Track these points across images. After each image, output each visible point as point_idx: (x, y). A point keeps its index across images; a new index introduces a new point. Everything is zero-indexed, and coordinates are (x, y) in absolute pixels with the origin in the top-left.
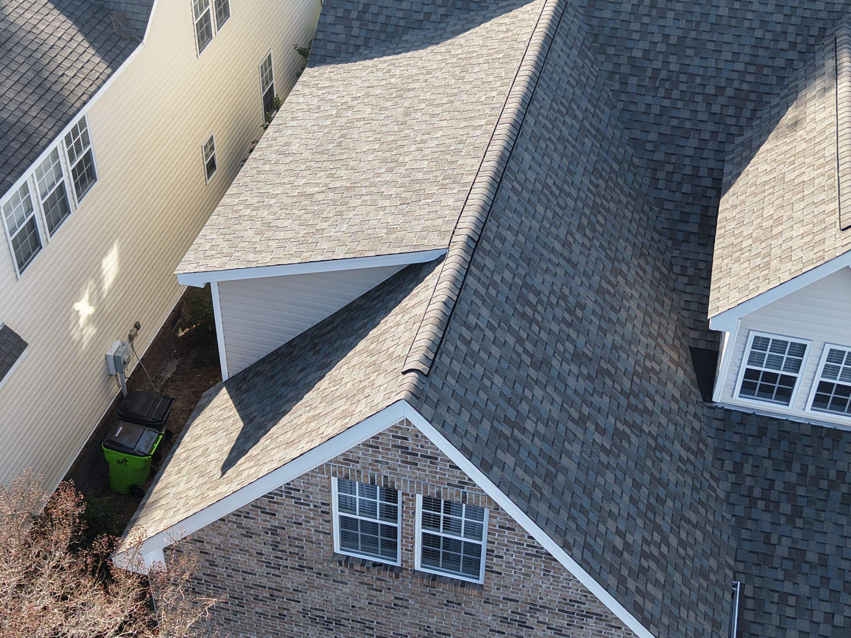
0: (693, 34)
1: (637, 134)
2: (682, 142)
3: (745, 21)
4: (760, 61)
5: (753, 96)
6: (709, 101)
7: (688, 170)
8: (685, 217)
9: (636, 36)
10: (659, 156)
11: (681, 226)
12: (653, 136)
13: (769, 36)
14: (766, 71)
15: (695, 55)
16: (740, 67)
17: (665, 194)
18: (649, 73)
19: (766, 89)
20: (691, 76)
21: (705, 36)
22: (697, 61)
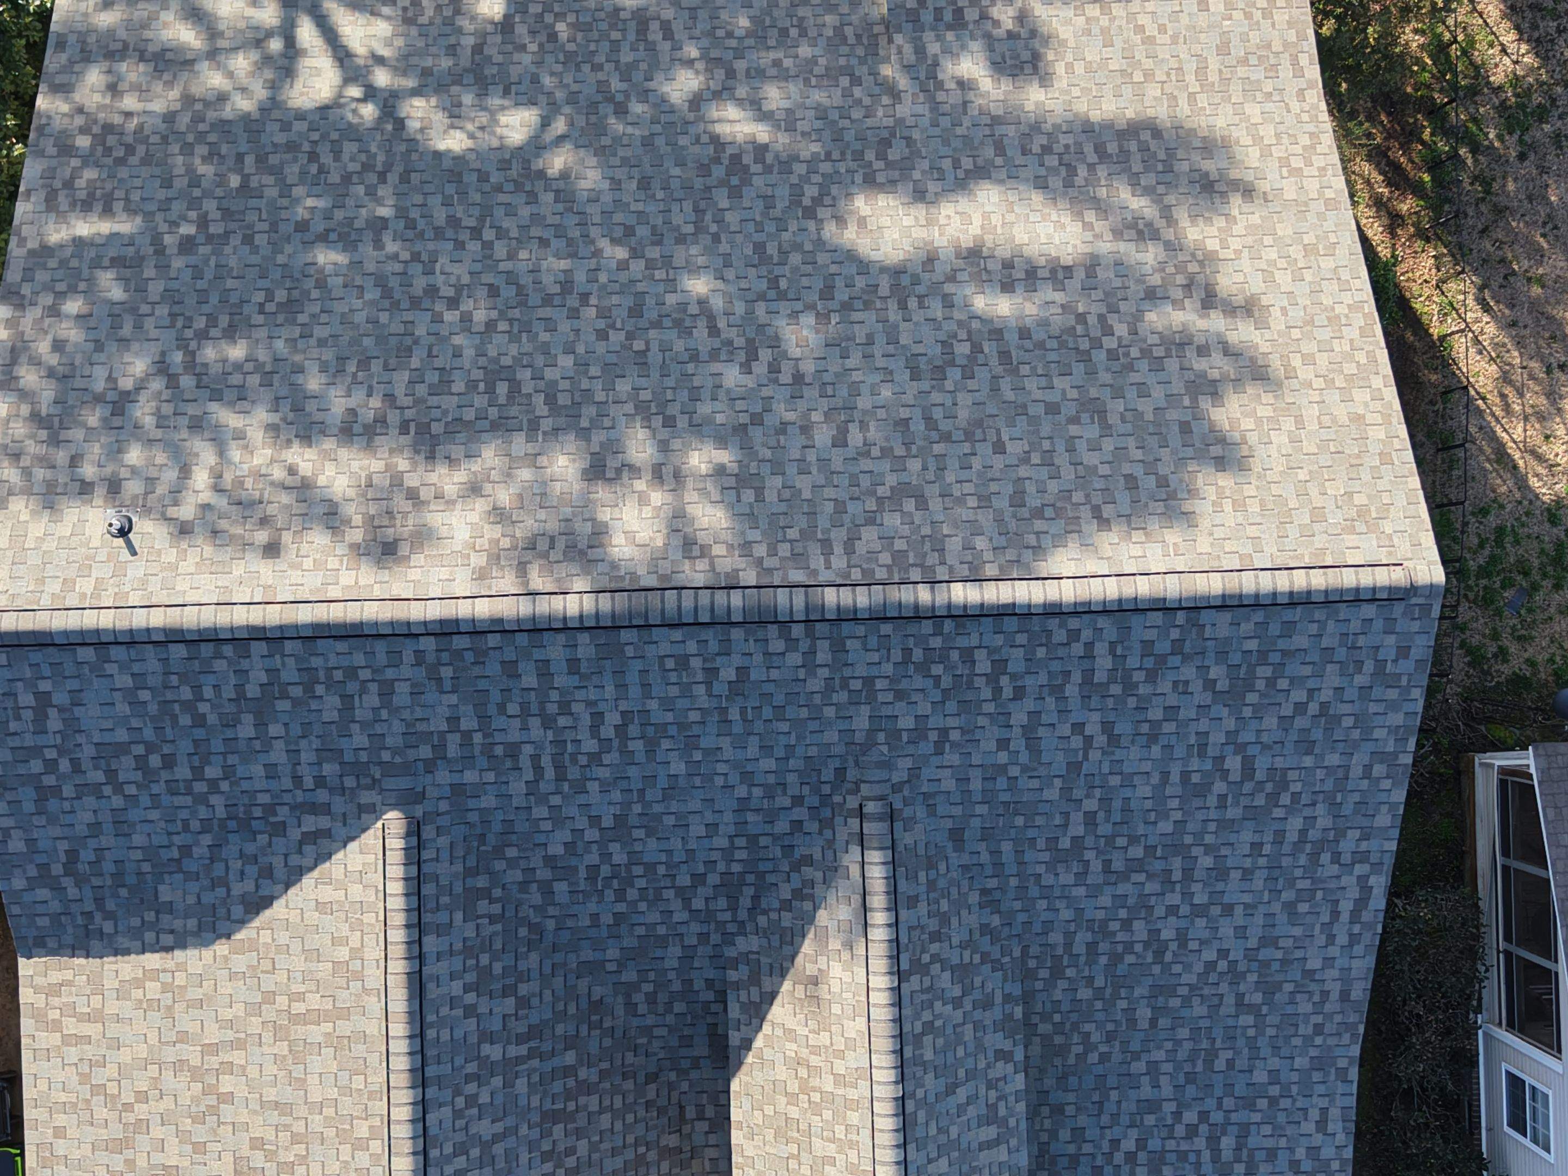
0: (637, 809)
1: (587, 954)
2: (659, 953)
3: (716, 778)
4: (752, 830)
5: (750, 878)
6: (684, 895)
7: (677, 986)
8: (687, 1042)
9: (547, 826)
10: (630, 976)
11: (684, 1052)
12: (612, 953)
13: (757, 792)
14: (763, 841)
15: (648, 836)
16: (723, 842)
17: (650, 1020)
18: (582, 873)
19: (769, 866)
20: (651, 868)
21: (657, 808)
22: (652, 844)
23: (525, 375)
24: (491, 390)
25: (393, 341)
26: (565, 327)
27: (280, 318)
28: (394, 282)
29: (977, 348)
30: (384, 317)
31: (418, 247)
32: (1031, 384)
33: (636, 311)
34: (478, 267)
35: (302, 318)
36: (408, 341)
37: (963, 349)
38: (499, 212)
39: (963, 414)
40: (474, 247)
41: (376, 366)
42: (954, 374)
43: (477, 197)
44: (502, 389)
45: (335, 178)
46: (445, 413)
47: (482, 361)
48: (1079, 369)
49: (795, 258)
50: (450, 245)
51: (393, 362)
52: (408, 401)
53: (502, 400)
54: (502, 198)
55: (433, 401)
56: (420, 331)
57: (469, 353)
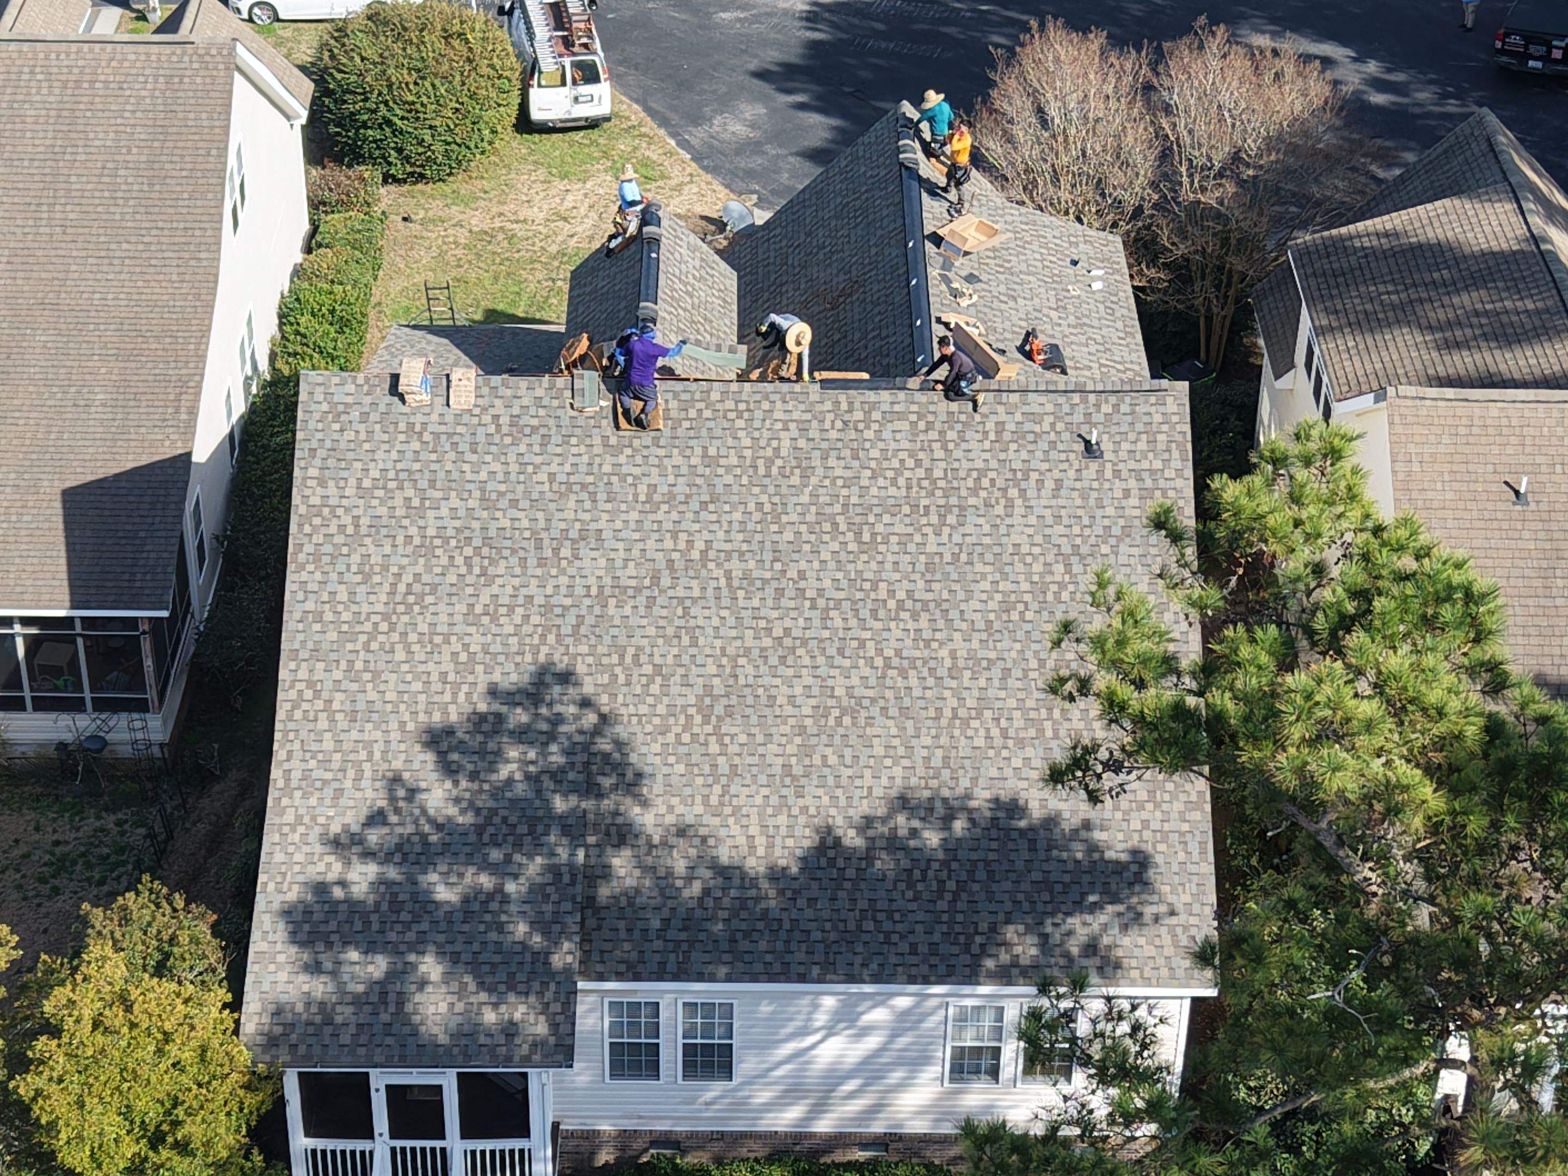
23: (852, 547)
24: (874, 535)
25: (938, 576)
26: (827, 583)
27: (1013, 598)
28: (941, 624)
29: (556, 551)
30: (945, 595)
31: (926, 653)
32: (525, 523)
33: (780, 592)
34: (885, 635)
35: (998, 597)
36: (928, 576)
37: (565, 552)
38: (872, 681)
39: (572, 504)
40: (889, 653)
41: (948, 558)
42: (573, 534)
43: (889, 694)
44: (866, 537)
45: (988, 714)
46: (901, 521)
47: (879, 558)
48: (492, 533)
49: (670, 631)
50: (905, 653)
51: (937, 559)
52: (926, 530)
53: (865, 528)
54: (871, 693)
55: (910, 530)
56: (921, 584)
57: (888, 566)
